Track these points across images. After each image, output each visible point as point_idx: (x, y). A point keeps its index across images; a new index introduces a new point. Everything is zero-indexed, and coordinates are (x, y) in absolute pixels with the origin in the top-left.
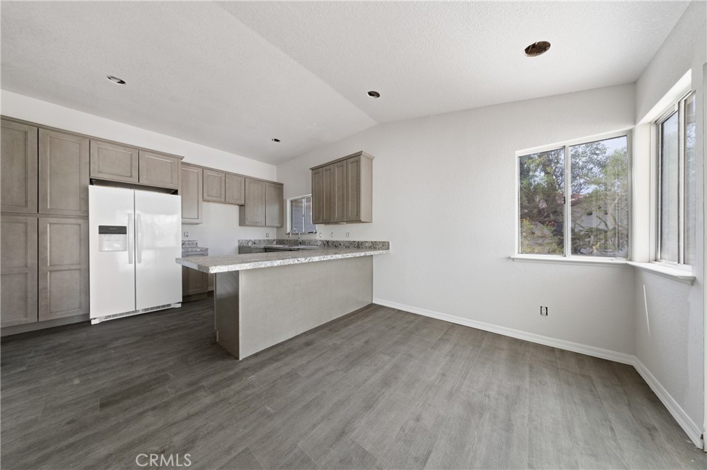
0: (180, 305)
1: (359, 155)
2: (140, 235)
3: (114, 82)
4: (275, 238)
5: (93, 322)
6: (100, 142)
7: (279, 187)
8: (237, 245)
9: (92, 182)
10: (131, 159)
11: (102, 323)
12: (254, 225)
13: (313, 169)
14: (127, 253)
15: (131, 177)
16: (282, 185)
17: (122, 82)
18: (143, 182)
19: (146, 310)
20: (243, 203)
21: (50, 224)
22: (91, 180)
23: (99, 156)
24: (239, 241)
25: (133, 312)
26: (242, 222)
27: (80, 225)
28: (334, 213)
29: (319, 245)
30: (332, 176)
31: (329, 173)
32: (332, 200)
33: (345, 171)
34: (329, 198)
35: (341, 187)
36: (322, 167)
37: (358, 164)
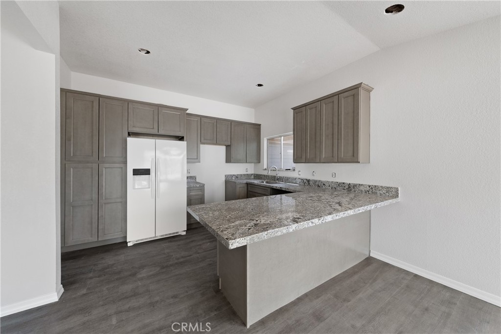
0: (184, 233)
1: (357, 87)
2: (159, 173)
3: (143, 53)
4: (253, 173)
5: (129, 245)
6: (134, 103)
7: (257, 127)
8: (224, 179)
9: (130, 134)
10: (153, 115)
11: (135, 245)
12: (238, 161)
13: (294, 109)
14: (150, 189)
15: (153, 128)
16: (260, 125)
17: (148, 52)
18: (161, 132)
19: (162, 236)
20: (229, 144)
21: (105, 168)
22: (129, 133)
23: (133, 114)
24: (226, 176)
25: (153, 237)
26: (228, 160)
27: (122, 168)
28: (321, 152)
29: (298, 183)
30: (318, 114)
31: (314, 111)
32: (318, 139)
33: (336, 107)
34: (314, 137)
35: (330, 125)
36: (306, 105)
37: (355, 98)
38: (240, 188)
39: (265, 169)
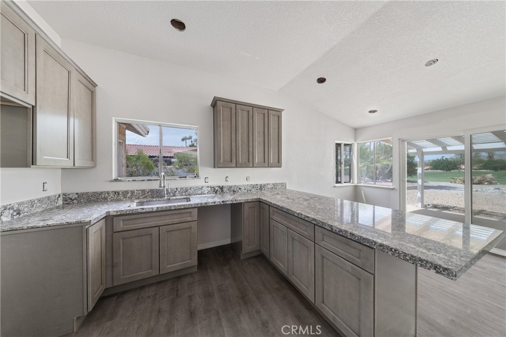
1: (280, 111)
20: (31, 102)
28: (254, 158)
29: (206, 192)
30: (250, 118)
31: (245, 114)
32: (251, 144)
33: (266, 119)
34: (246, 141)
35: (262, 134)
36: (236, 103)
37: (279, 118)
39: (116, 180)
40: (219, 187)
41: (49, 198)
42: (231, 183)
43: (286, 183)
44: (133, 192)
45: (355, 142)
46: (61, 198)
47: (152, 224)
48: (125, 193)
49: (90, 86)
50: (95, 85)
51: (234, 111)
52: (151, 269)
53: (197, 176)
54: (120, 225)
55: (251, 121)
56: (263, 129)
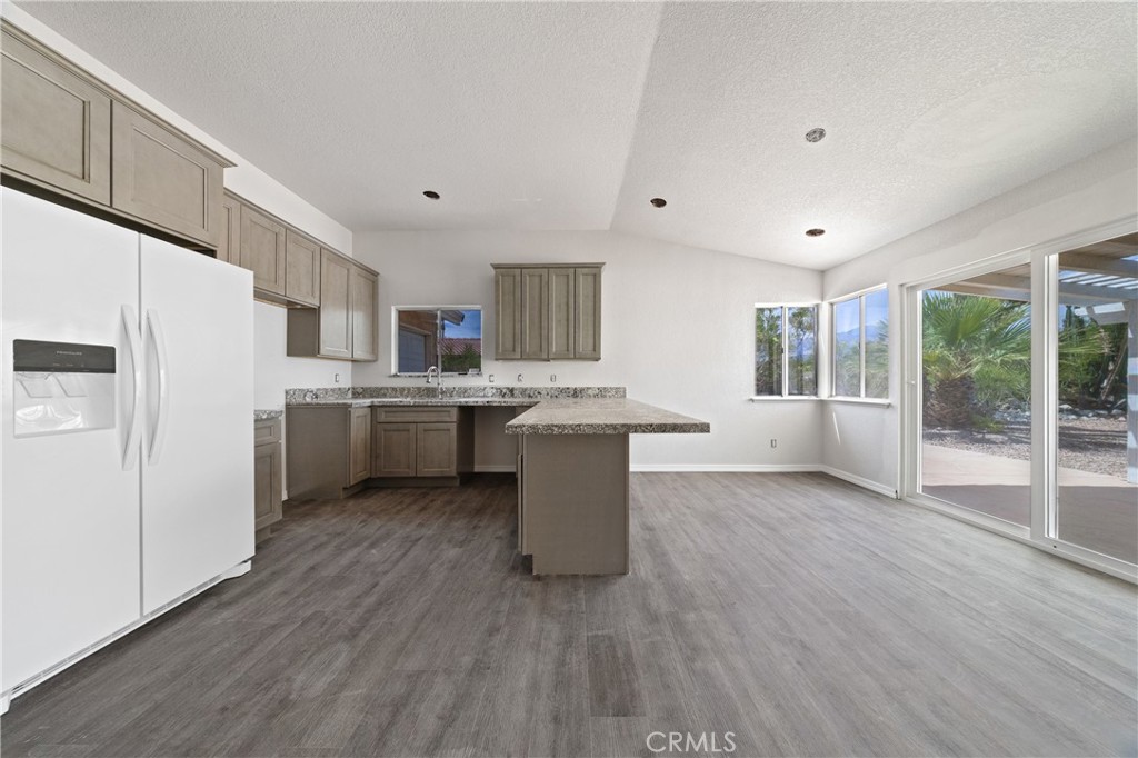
0: (248, 568)
1: (597, 266)
4: (350, 385)
10: (85, 119)
13: (497, 266)
15: (85, 178)
20: (317, 304)
24: (288, 392)
26: (293, 347)
28: (549, 344)
29: (490, 395)
30: (544, 286)
31: (537, 280)
32: (544, 324)
33: (572, 283)
34: (536, 320)
35: (564, 307)
36: (521, 267)
37: (596, 279)
38: (358, 417)
39: (395, 375)
40: (508, 388)
41: (340, 389)
42: (526, 384)
43: (624, 388)
44: (409, 389)
45: (823, 300)
46: (350, 392)
47: (410, 419)
48: (402, 389)
49: (371, 277)
50: (376, 274)
51: (518, 278)
52: (409, 468)
53: (479, 373)
54: (382, 417)
55: (545, 289)
56: (565, 300)
